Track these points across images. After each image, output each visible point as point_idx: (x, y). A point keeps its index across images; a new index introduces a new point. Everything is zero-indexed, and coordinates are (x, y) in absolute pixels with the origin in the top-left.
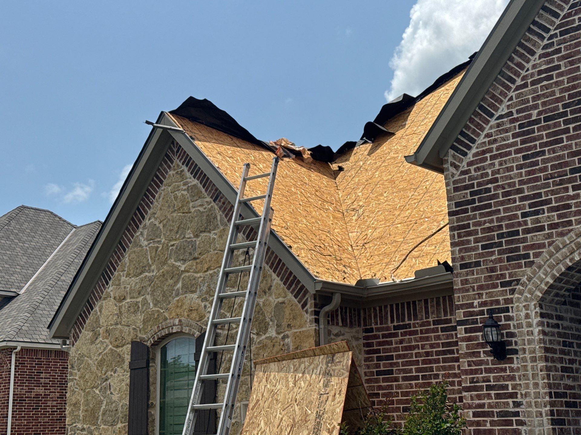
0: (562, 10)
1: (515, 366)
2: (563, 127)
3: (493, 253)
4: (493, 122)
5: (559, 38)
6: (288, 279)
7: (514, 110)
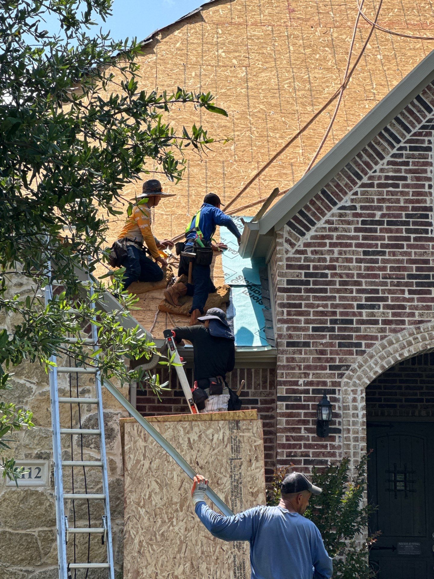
0: (414, 127)
1: (336, 443)
2: (404, 234)
3: (324, 337)
4: (335, 210)
5: (408, 152)
7: (358, 205)
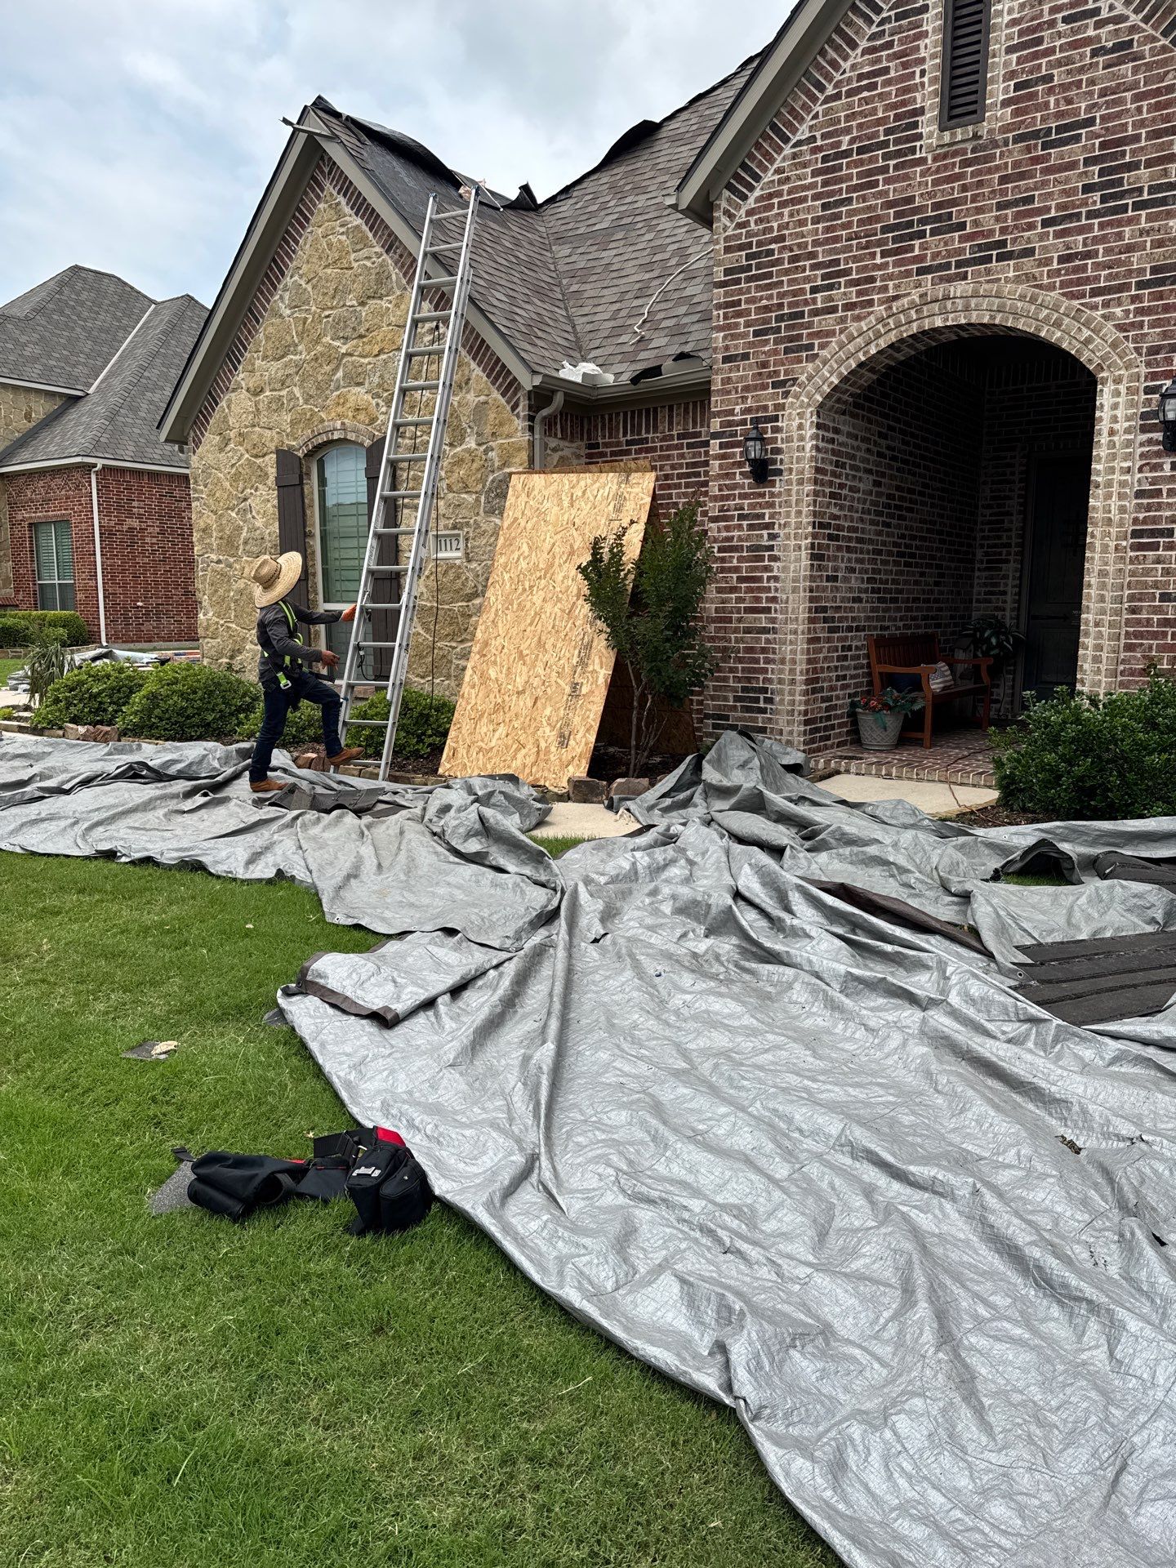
1: (776, 490)
3: (767, 342)
4: (788, 150)
5: (893, 24)
6: (492, 369)
7: (818, 134)
